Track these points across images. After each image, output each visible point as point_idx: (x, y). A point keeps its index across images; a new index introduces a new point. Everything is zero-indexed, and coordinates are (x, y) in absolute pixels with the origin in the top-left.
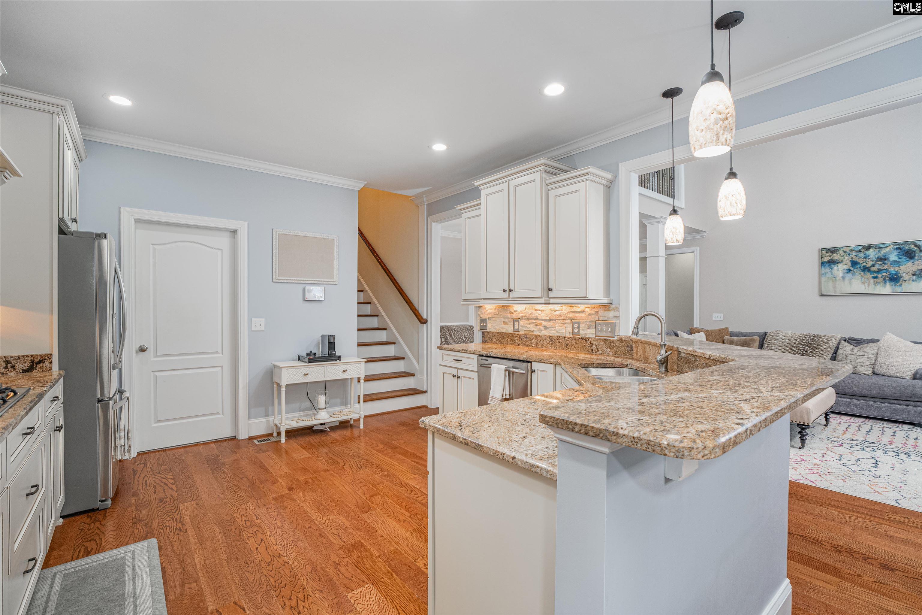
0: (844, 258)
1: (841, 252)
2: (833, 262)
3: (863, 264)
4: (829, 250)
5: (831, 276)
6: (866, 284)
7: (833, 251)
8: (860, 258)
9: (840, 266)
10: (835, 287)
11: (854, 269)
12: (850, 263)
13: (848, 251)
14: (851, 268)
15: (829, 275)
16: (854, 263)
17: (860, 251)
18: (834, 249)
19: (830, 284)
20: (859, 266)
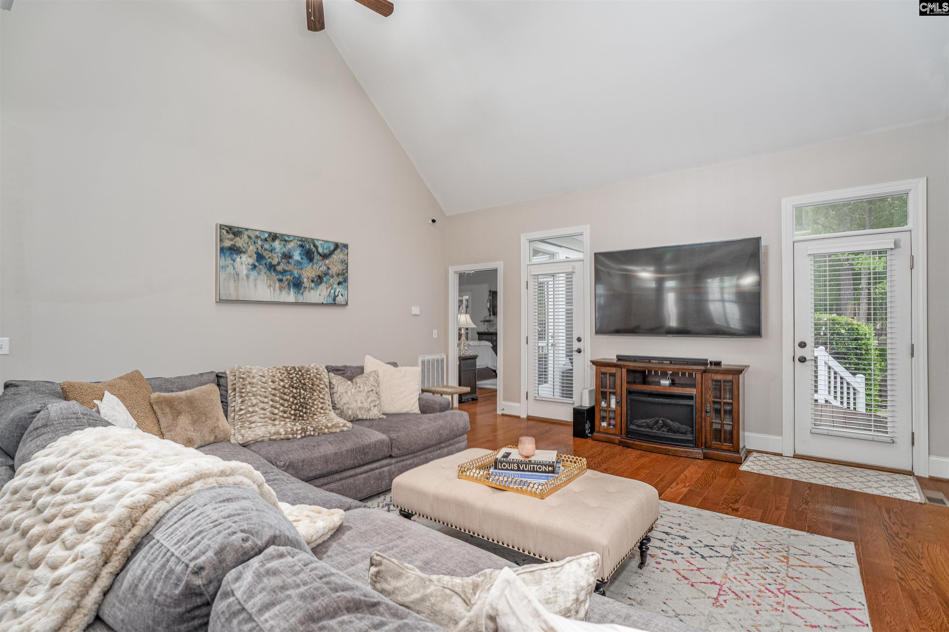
0: (249, 246)
1: (245, 237)
2: (234, 250)
3: (269, 260)
4: (230, 229)
5: (232, 271)
6: (272, 289)
7: (236, 232)
8: (266, 250)
9: (244, 257)
10: (237, 289)
11: (260, 264)
12: (255, 256)
13: (253, 237)
14: (257, 264)
15: (230, 269)
16: (260, 257)
17: (266, 240)
18: (236, 230)
19: (232, 284)
20: (264, 261)
